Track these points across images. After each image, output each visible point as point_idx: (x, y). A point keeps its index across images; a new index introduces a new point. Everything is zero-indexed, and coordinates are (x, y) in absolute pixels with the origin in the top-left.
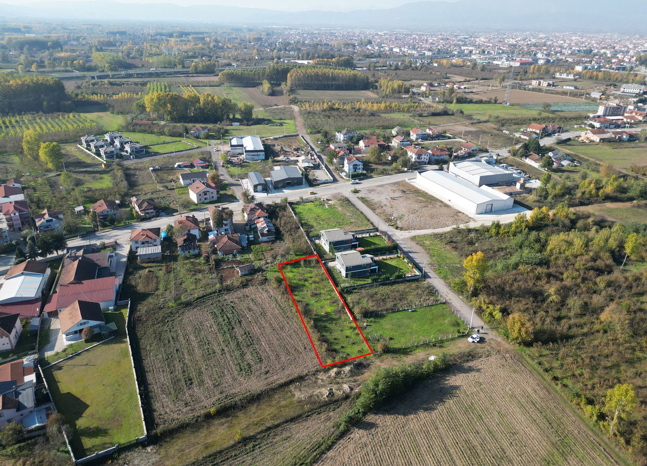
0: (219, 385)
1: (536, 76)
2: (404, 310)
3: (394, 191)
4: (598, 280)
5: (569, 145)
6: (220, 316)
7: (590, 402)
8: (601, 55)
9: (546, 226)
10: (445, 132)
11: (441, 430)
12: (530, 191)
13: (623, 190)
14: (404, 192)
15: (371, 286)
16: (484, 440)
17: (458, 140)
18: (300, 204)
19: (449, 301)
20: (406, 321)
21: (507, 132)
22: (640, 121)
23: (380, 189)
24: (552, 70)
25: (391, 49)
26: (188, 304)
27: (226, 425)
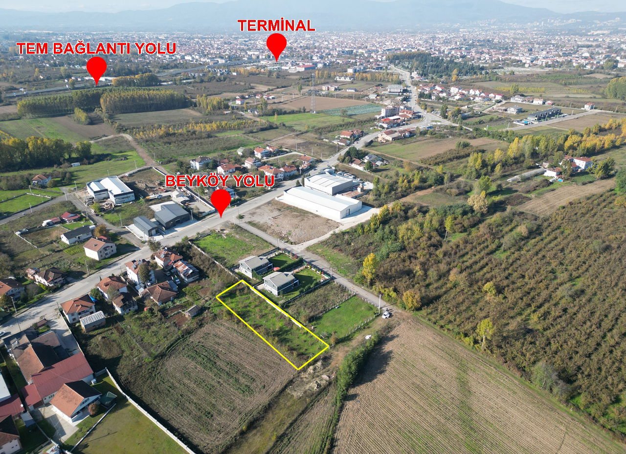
0: (234, 409)
1: (323, 81)
2: (332, 309)
3: (272, 211)
4: (438, 252)
5: (374, 146)
6: (197, 356)
7: (466, 335)
8: (360, 55)
9: (390, 219)
10: (281, 147)
11: (396, 382)
12: (367, 192)
13: (423, 180)
14: (280, 210)
15: (300, 296)
16: (422, 379)
17: (294, 153)
18: (200, 240)
19: (357, 293)
20: (337, 316)
21: (327, 140)
22: (411, 118)
23: (258, 211)
24: (332, 75)
25: (183, 58)
26: (162, 355)
27: (258, 434)
